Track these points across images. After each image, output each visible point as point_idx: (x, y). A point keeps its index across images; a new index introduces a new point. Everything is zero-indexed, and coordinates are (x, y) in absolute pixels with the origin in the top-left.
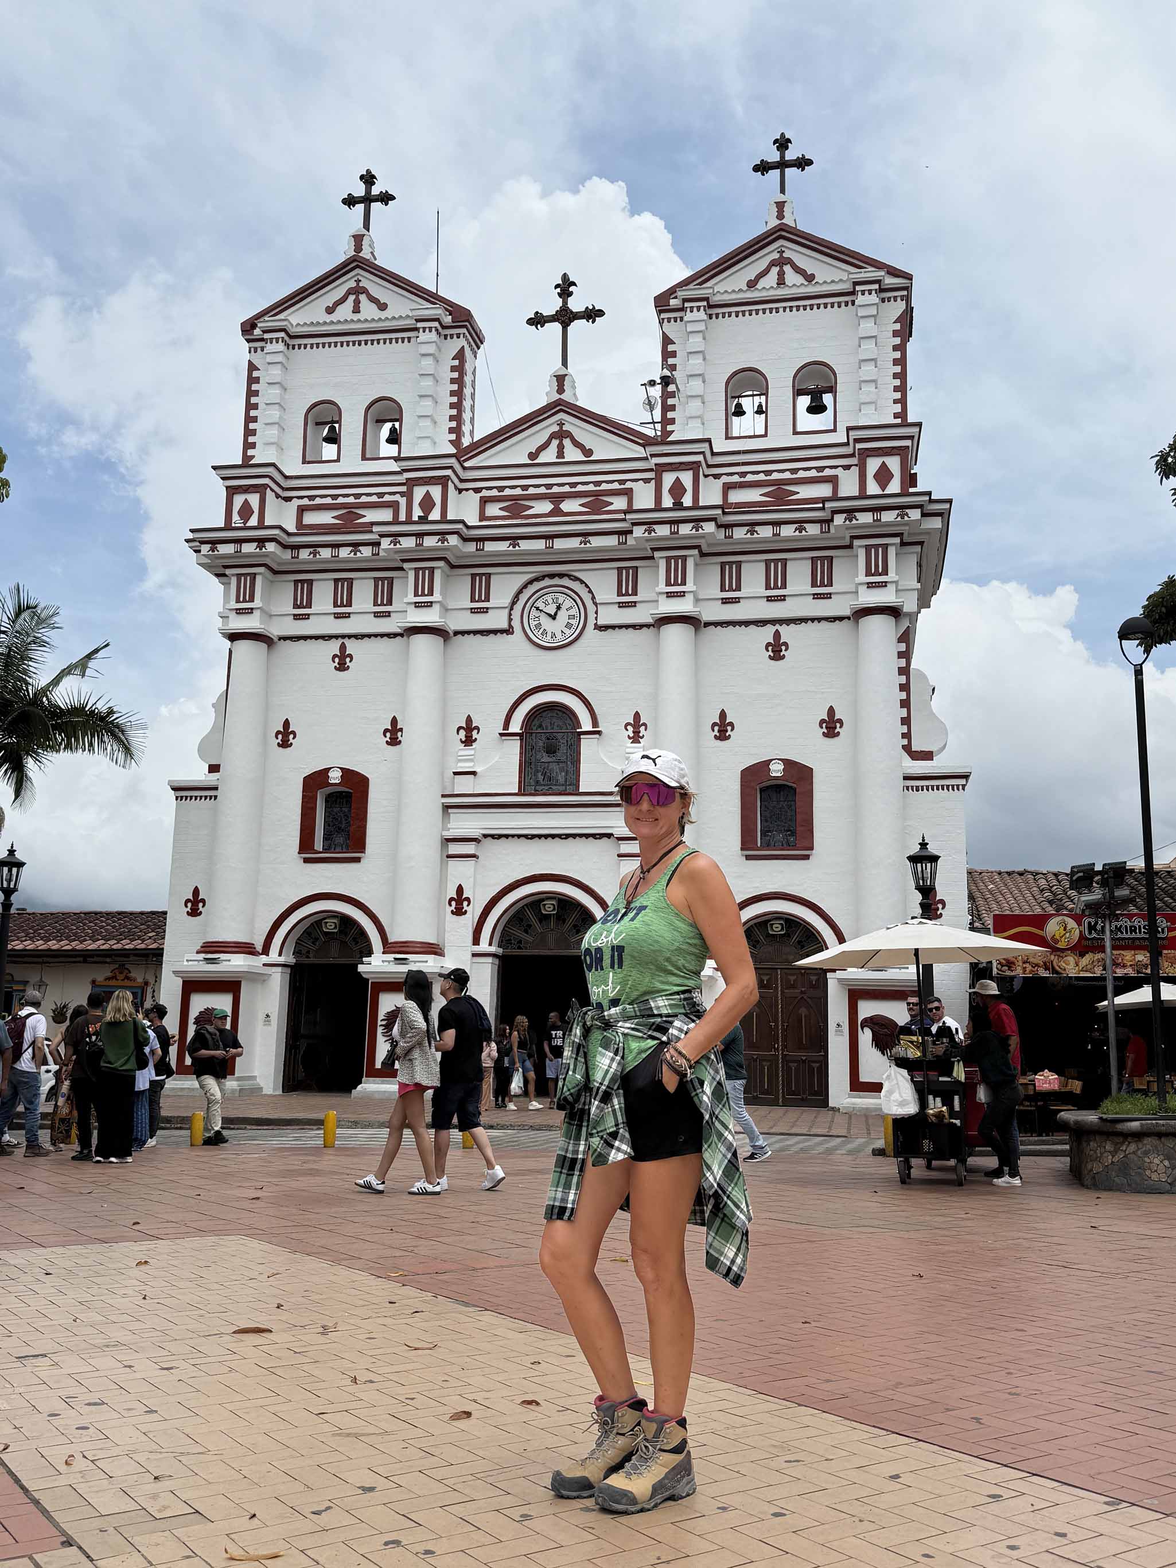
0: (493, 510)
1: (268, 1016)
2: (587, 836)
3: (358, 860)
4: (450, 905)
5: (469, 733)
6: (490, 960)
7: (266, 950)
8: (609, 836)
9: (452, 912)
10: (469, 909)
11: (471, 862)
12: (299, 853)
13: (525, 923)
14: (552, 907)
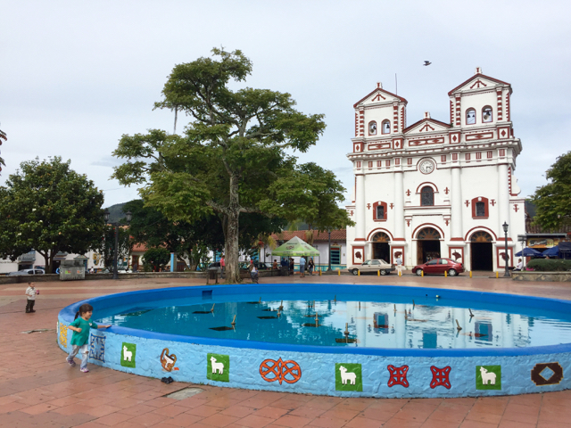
0: (412, 143)
1: (369, 252)
2: (436, 215)
3: (385, 221)
5: (409, 193)
6: (416, 241)
7: (368, 240)
8: (441, 215)
12: (373, 220)
13: (423, 234)
14: (429, 230)
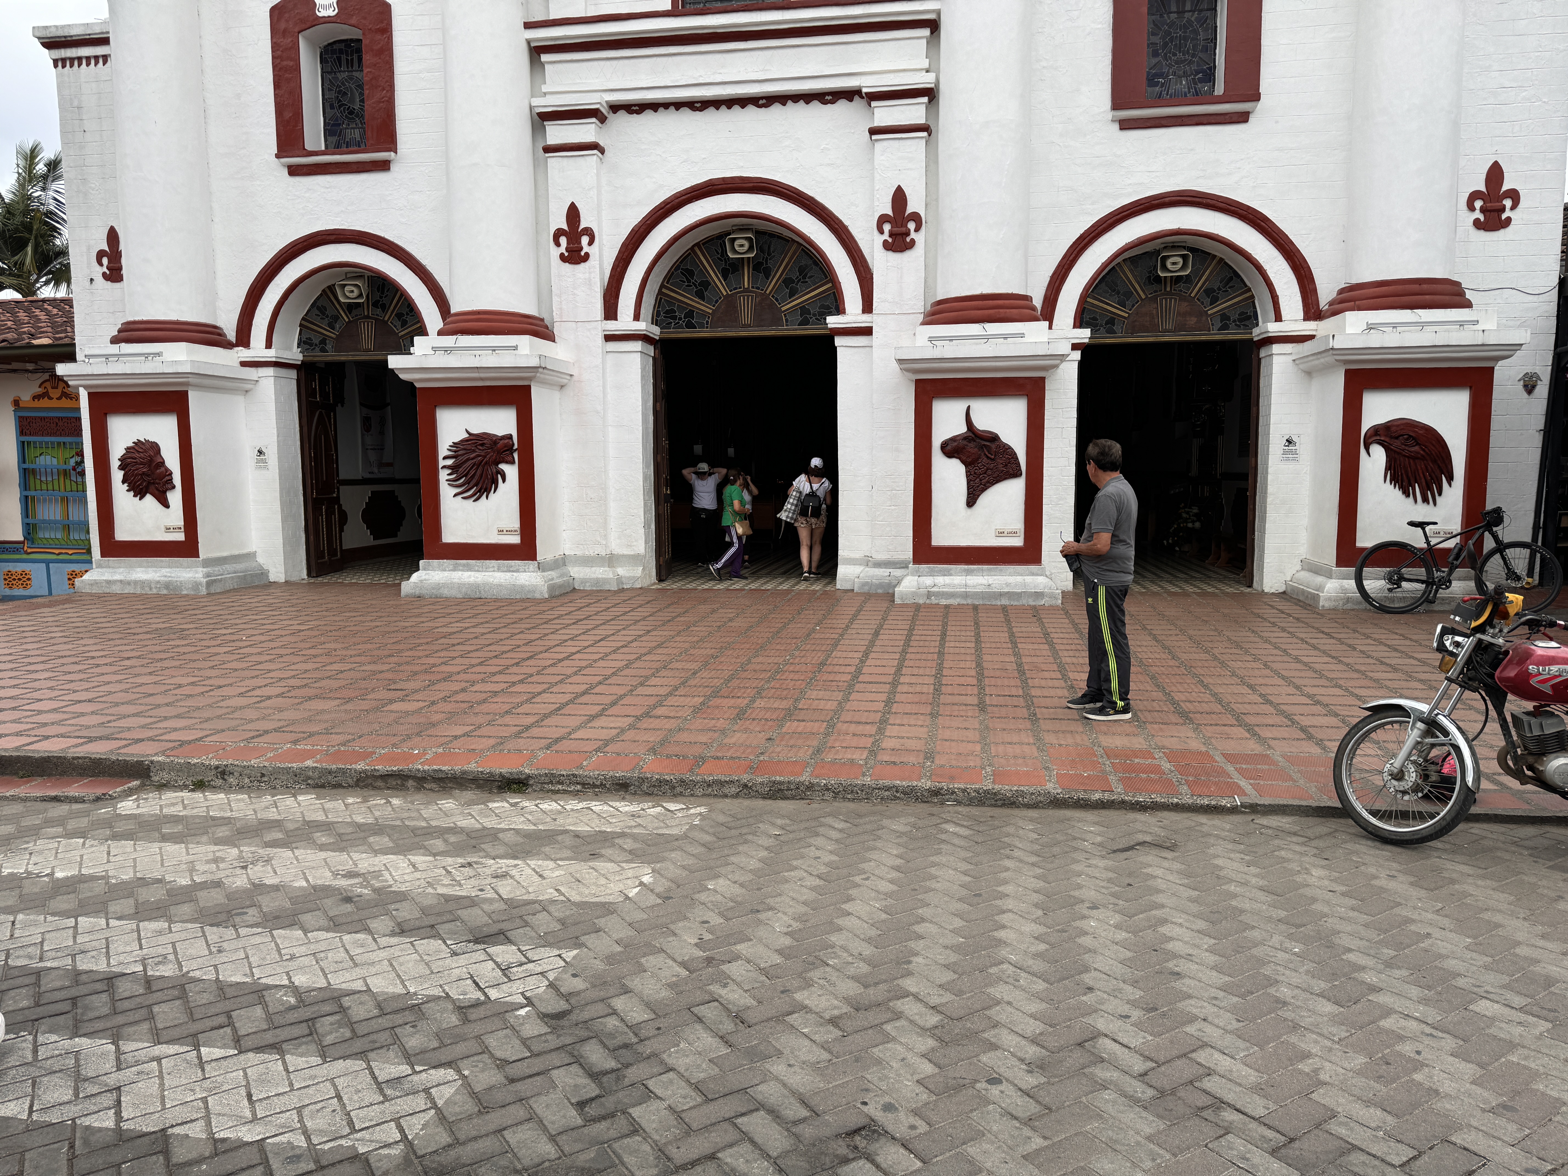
1: (260, 452)
2: (807, 97)
3: (384, 166)
4: (558, 244)
6: (638, 346)
7: (243, 338)
8: (850, 95)
9: (562, 257)
10: (593, 251)
11: (591, 159)
12: (278, 156)
13: (697, 279)
14: (746, 244)
